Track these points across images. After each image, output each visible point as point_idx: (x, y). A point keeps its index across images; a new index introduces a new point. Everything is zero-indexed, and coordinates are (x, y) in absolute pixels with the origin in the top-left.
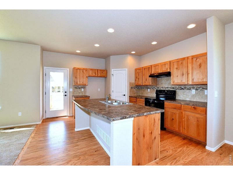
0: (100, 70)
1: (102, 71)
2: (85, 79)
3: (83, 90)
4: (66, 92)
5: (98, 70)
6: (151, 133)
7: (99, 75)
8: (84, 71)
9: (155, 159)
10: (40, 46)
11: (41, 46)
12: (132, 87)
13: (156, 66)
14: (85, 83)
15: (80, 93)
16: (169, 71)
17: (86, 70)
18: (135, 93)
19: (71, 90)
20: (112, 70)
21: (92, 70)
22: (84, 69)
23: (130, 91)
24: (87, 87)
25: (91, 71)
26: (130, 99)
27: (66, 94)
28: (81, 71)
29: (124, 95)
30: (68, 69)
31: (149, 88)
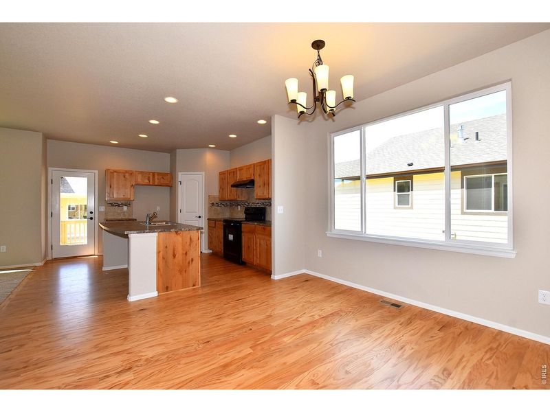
0: (159, 174)
1: (163, 175)
2: (128, 191)
3: (125, 208)
4: (91, 213)
5: (154, 174)
6: (186, 253)
7: (157, 182)
8: (127, 175)
9: (194, 286)
10: (41, 134)
11: (43, 134)
12: (213, 204)
13: (241, 169)
14: (129, 197)
15: (119, 214)
16: (252, 178)
17: (131, 174)
18: (218, 214)
19: (103, 209)
20: (180, 174)
21: (142, 173)
22: (126, 172)
23: (210, 210)
24: (134, 204)
25: (140, 175)
26: (209, 223)
27: (92, 216)
28: (122, 176)
29: (200, 217)
30: (96, 172)
31: (238, 205)
